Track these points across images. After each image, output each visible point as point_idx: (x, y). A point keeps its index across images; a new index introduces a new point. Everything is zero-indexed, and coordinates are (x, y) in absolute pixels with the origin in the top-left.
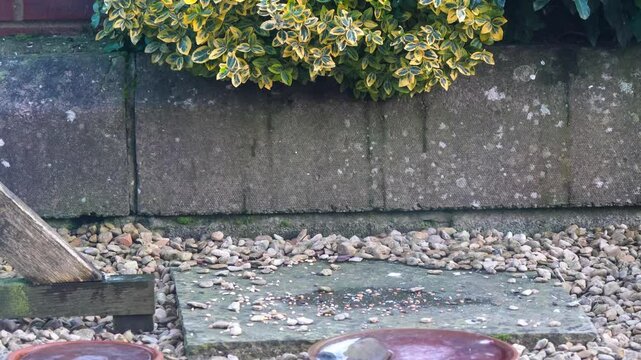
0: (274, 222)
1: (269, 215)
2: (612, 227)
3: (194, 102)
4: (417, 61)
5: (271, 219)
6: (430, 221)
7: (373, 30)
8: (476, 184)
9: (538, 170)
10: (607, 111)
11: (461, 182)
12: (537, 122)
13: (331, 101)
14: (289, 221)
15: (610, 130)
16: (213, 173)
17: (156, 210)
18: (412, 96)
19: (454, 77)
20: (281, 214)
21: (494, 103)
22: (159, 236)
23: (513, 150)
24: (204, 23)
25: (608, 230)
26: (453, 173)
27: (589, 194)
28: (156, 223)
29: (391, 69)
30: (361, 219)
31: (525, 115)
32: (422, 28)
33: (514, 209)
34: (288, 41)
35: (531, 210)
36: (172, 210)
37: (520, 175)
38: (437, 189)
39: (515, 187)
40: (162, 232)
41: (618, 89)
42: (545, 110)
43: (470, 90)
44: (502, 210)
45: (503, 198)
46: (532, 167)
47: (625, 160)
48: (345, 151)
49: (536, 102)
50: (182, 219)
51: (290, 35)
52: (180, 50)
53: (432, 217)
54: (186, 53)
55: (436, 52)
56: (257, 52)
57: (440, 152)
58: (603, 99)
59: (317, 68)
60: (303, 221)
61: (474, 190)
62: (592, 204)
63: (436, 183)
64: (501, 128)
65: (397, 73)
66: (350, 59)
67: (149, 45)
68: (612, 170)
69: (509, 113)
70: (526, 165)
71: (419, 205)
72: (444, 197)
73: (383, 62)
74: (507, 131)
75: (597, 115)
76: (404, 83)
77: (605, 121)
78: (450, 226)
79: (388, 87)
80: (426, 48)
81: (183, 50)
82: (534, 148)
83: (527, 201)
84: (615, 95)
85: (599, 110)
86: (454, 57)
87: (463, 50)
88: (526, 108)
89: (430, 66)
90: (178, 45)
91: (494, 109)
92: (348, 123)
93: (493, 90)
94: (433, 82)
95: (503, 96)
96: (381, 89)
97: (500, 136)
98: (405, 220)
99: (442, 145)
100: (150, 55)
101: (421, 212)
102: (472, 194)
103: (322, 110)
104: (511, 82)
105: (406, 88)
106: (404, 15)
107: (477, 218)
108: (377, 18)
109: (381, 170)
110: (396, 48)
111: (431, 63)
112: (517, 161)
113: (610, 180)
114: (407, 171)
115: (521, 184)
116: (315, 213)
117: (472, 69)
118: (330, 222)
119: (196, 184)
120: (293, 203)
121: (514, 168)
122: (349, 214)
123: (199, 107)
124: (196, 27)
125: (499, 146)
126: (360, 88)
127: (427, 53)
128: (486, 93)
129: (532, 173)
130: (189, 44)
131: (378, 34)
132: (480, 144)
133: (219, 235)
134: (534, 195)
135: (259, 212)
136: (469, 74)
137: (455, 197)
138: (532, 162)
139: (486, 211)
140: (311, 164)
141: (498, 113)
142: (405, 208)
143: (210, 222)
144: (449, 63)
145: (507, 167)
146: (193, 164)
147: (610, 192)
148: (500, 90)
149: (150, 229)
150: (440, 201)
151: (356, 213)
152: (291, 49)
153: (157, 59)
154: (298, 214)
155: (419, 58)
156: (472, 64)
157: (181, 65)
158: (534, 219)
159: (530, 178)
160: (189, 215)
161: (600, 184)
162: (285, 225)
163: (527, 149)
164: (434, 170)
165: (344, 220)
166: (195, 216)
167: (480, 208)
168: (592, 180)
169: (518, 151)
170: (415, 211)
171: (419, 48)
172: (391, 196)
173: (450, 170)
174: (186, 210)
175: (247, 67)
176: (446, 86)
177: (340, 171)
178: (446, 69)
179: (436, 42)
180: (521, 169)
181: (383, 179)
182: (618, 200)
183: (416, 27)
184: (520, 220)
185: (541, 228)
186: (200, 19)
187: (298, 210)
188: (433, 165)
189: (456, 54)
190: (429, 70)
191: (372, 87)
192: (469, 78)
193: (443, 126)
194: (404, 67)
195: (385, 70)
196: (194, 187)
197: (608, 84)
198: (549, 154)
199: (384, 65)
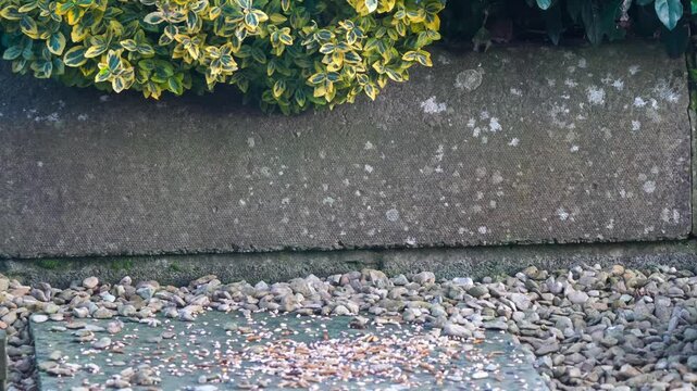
0: (161, 265)
1: (156, 257)
2: (578, 269)
3: (60, 117)
4: (336, 66)
5: (158, 261)
6: (356, 263)
7: (280, 26)
8: (410, 217)
9: (487, 199)
10: (572, 126)
11: (392, 214)
12: (485, 140)
13: (231, 115)
14: (181, 264)
15: (575, 148)
16: (85, 205)
17: (14, 251)
18: (331, 108)
19: (382, 84)
20: (169, 255)
21: (431, 117)
22: (17, 284)
23: (456, 174)
24: (82, 14)
25: (574, 272)
26: (382, 203)
27: (550, 228)
28: (15, 267)
29: (303, 75)
30: (269, 261)
31: (470, 131)
32: (340, 23)
33: (459, 247)
34: (178, 37)
35: (479, 248)
36: (34, 252)
37: (466, 206)
38: (362, 223)
39: (460, 221)
40: (23, 279)
41: (584, 98)
42: (495, 125)
43: (402, 101)
44: (444, 248)
45: (445, 233)
46: (480, 195)
47: (595, 185)
48: (249, 176)
49: (485, 115)
50: (46, 263)
51: (181, 31)
52: (51, 49)
53: (357, 257)
54: (59, 53)
55: (360, 53)
56: (144, 53)
57: (366, 178)
58: (567, 111)
59: (215, 71)
60: (197, 263)
61: (409, 224)
62: (555, 240)
63: (361, 216)
64: (441, 147)
65: (311, 80)
66: (256, 62)
67: (10, 49)
68: (580, 198)
69: (451, 129)
70: (472, 193)
71: (340, 243)
72: (371, 233)
73: (293, 66)
74: (448, 151)
75: (560, 130)
76: (319, 92)
77: (570, 137)
78: (379, 269)
79: (301, 97)
80: (347, 50)
81: (55, 49)
82: (482, 172)
83: (475, 237)
84: (581, 105)
85: (562, 125)
86: (381, 59)
87: (394, 50)
88: (472, 123)
89: (352, 71)
90: (48, 42)
91: (432, 124)
92: (251, 141)
93: (431, 100)
94: (357, 90)
95: (443, 107)
96: (292, 99)
97: (440, 157)
98: (324, 262)
99: (369, 168)
100: (9, 63)
101: (344, 251)
102: (406, 229)
103: (219, 126)
104: (453, 91)
105: (323, 97)
106: (317, 7)
107: (414, 259)
108: (285, 10)
109: (293, 200)
110: (308, 47)
111: (354, 68)
112: (461, 187)
113: (577, 211)
114: (325, 201)
115: (466, 216)
116: (211, 254)
117: (405, 73)
118: (231, 266)
119: (64, 218)
120: (185, 241)
121: (458, 196)
122: (254, 254)
123: (67, 123)
124: (71, 20)
125: (438, 170)
126: (268, 99)
127: (349, 56)
128: (423, 104)
129: (480, 203)
130: (62, 42)
131: (286, 31)
132: (414, 167)
133: (92, 282)
134: (483, 230)
135: (143, 253)
136: (401, 80)
137: (384, 234)
138: (479, 189)
139: (423, 249)
140: (206, 193)
141: (436, 128)
142: (324, 247)
143: (81, 266)
144: (376, 66)
145: (449, 195)
146: (59, 193)
147: (577, 225)
148: (439, 101)
149: (7, 275)
150: (368, 238)
151: (263, 253)
152: (182, 48)
153: (19, 68)
154: (191, 255)
155: (338, 62)
156: (404, 67)
157: (50, 71)
158: (484, 260)
159: (478, 209)
160: (56, 257)
161: (564, 215)
162: (176, 269)
163: (473, 173)
164: (359, 199)
165: (249, 263)
166: (62, 259)
167: (416, 246)
168: (554, 211)
169: (462, 175)
170: (335, 250)
171: (338, 50)
172: (306, 231)
173: (378, 199)
174: (51, 251)
175: (131, 69)
176: (372, 96)
177: (243, 202)
178: (373, 75)
179: (358, 40)
180: (466, 198)
181: (296, 211)
182: (587, 236)
183: (333, 21)
184: (464, 260)
185: (492, 271)
186: (76, 10)
187: (192, 250)
188: (358, 193)
189: (384, 55)
190: (352, 76)
191: (282, 97)
192: (401, 85)
193: (369, 145)
194: (320, 72)
195: (297, 77)
196: (61, 222)
197: (572, 92)
198: (501, 179)
199: (295, 71)
